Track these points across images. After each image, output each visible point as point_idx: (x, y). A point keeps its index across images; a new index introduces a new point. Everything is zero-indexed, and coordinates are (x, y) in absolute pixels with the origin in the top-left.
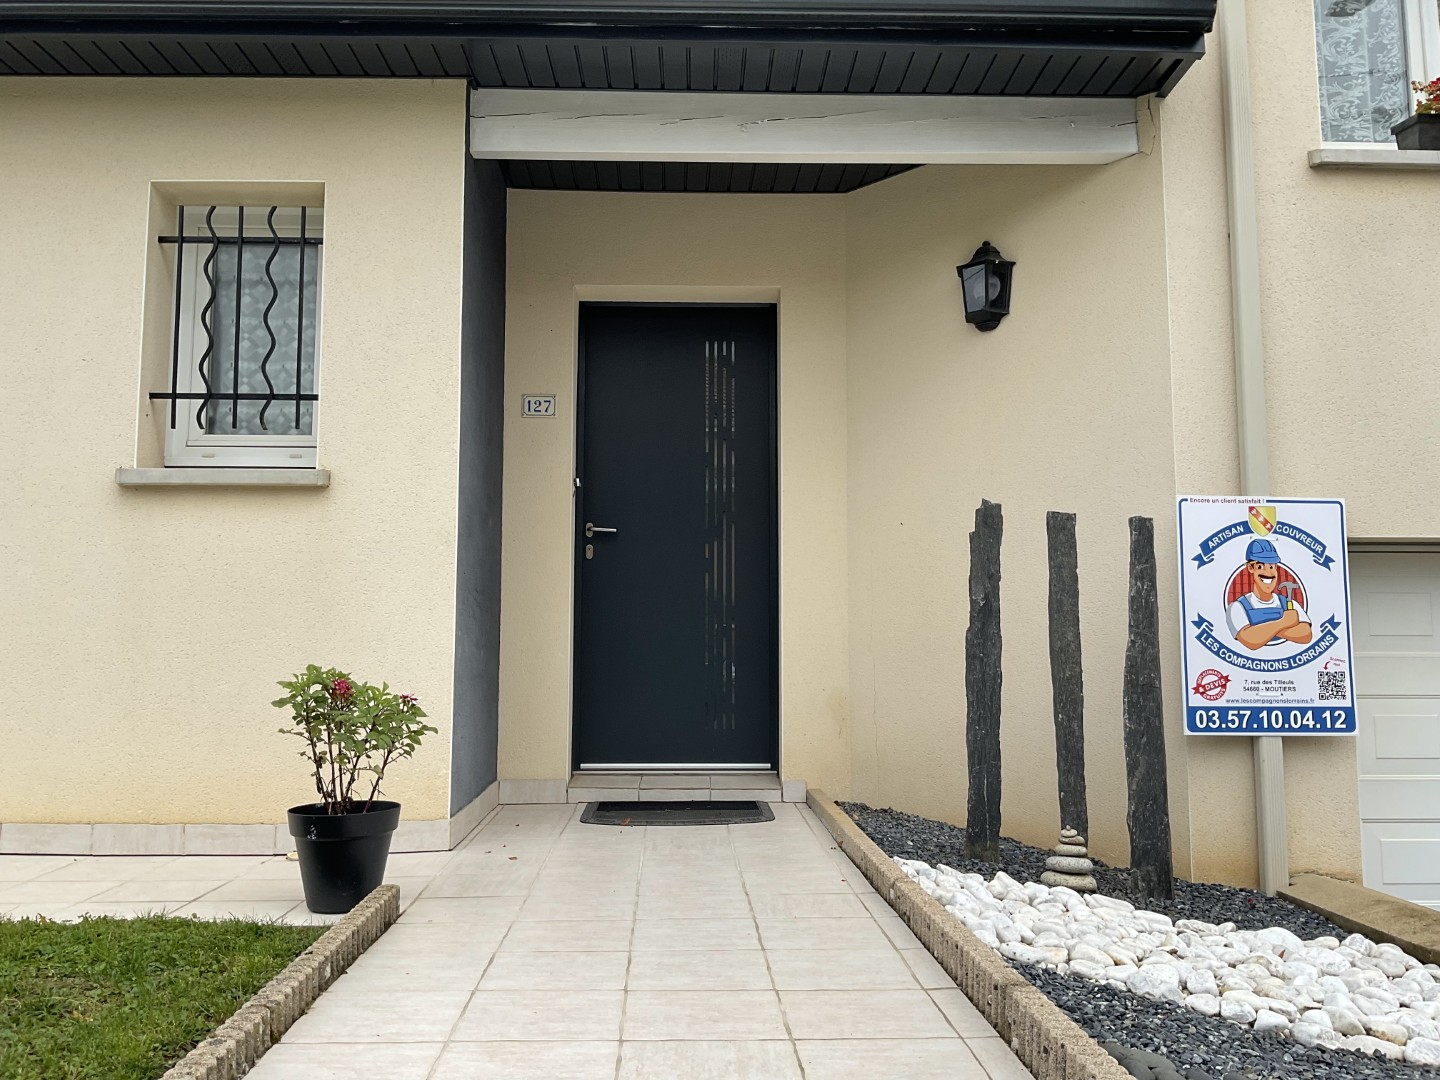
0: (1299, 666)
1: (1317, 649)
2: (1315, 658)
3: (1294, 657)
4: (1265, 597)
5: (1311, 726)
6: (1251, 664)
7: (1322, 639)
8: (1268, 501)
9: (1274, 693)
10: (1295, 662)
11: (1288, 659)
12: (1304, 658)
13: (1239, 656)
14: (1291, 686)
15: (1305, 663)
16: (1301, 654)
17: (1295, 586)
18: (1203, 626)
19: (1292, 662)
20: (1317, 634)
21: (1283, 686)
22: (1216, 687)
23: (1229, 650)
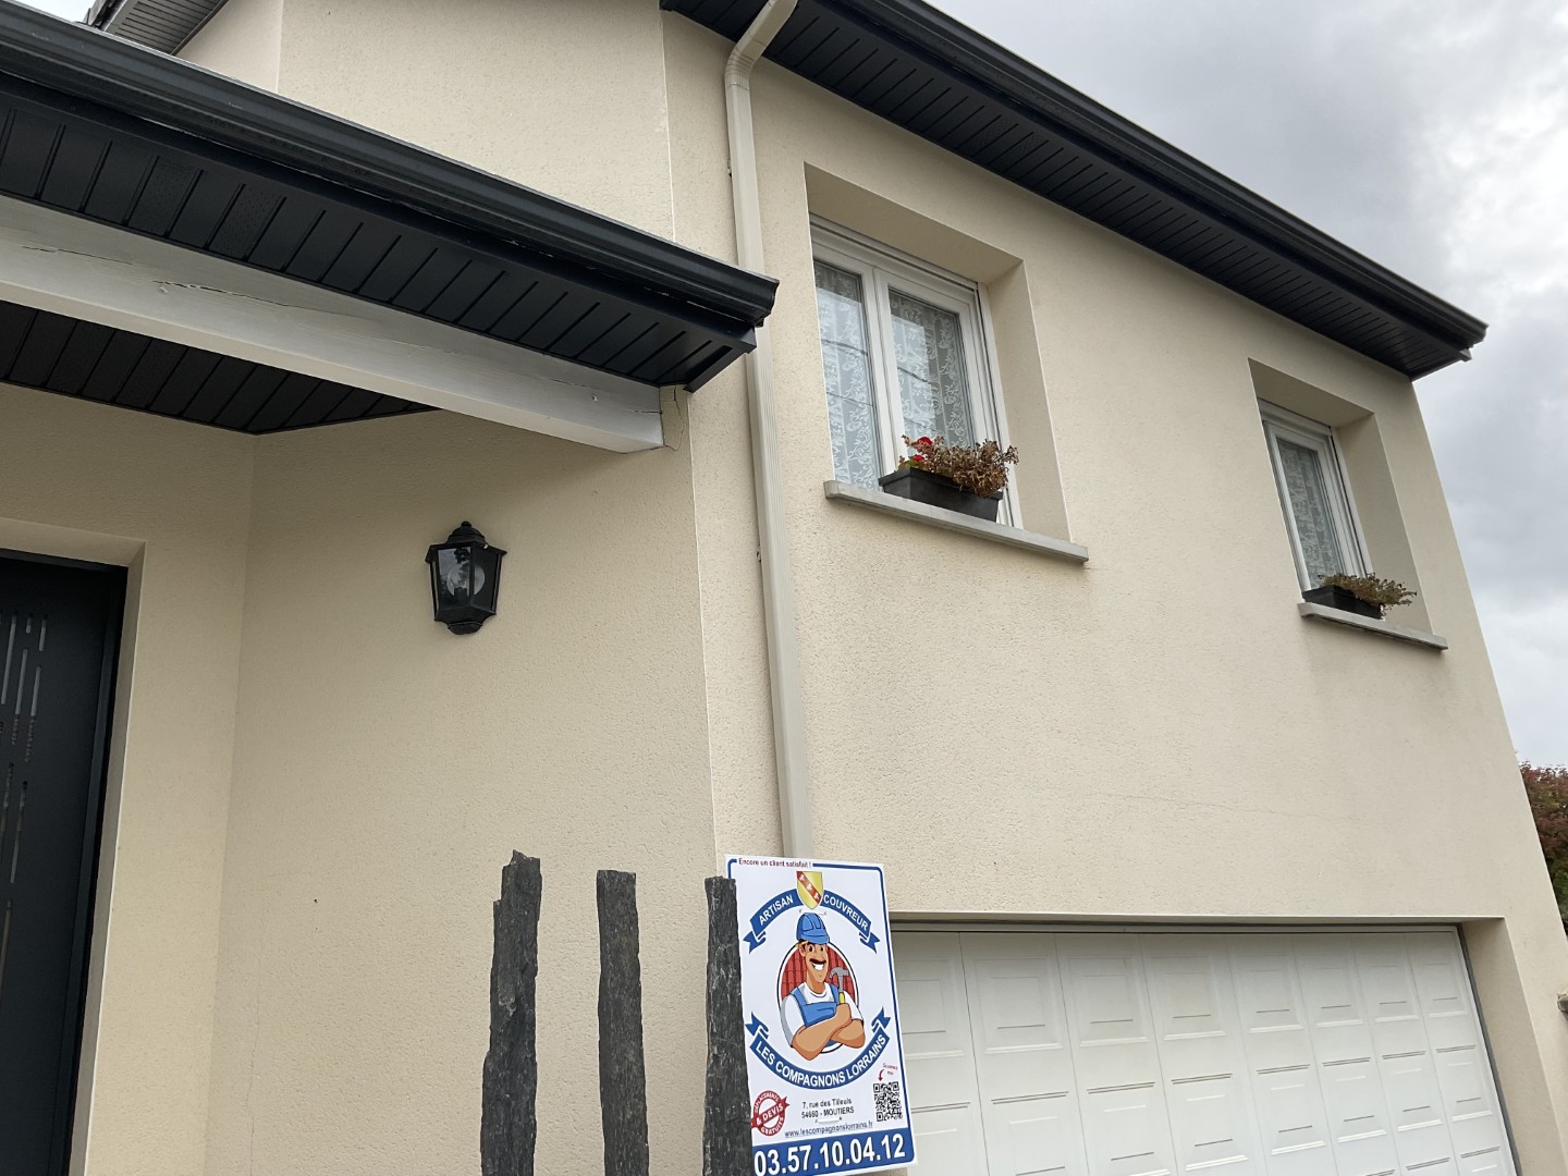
0: (856, 1078)
1: (871, 1053)
2: (870, 1065)
3: (850, 1067)
4: (818, 990)
5: (872, 1159)
6: (811, 1080)
8: (815, 865)
9: (834, 1118)
10: (851, 1074)
11: (843, 1070)
12: (859, 1067)
13: (796, 1069)
14: (849, 1105)
15: (861, 1074)
16: (855, 1062)
17: (846, 973)
18: (758, 1031)
19: (850, 1073)
20: (870, 1035)
21: (840, 1106)
22: (774, 1116)
23: (786, 1063)
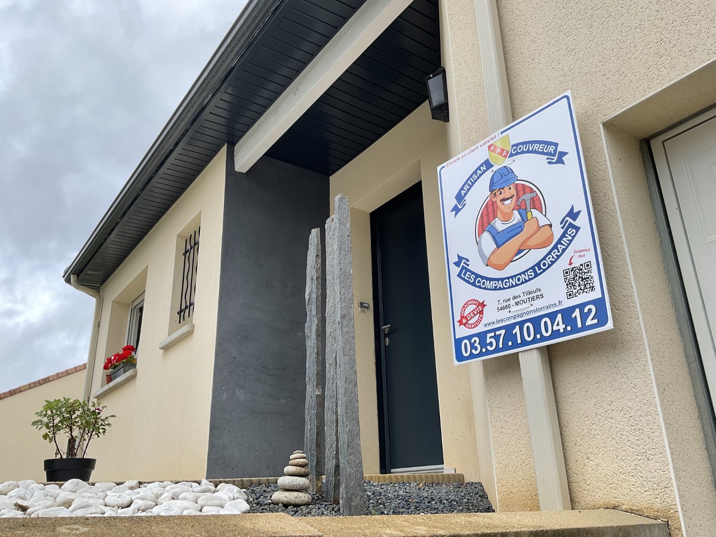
0: (544, 270)
1: (559, 247)
2: (558, 257)
3: (538, 265)
4: (507, 218)
5: (562, 331)
6: (503, 284)
7: (563, 236)
8: (502, 133)
9: (525, 306)
10: (540, 268)
11: (533, 268)
12: (548, 261)
13: (491, 280)
14: (539, 293)
15: (550, 266)
16: (544, 258)
17: (532, 195)
18: (462, 264)
19: (537, 269)
20: (558, 231)
21: (531, 296)
22: (475, 315)
23: (483, 277)
